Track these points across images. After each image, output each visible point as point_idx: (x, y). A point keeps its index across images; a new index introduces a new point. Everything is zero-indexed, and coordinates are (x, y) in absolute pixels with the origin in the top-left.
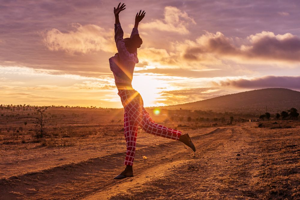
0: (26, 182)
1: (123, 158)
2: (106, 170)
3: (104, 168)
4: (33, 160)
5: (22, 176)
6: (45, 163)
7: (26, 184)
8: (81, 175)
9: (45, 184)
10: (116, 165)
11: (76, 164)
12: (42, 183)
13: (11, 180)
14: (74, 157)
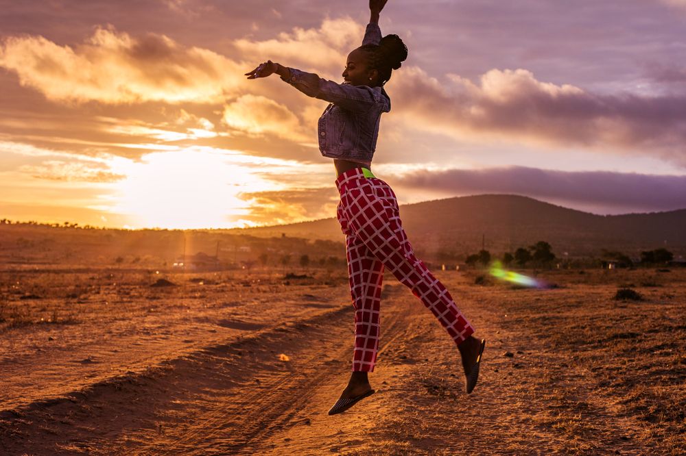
0: (46, 428)
1: (235, 358)
2: (215, 391)
3: (208, 386)
4: (15, 361)
5: (29, 410)
6: (52, 372)
7: (48, 432)
8: (166, 407)
9: (93, 431)
10: (230, 379)
11: (140, 376)
12: (85, 430)
13: (9, 423)
14: (113, 355)
